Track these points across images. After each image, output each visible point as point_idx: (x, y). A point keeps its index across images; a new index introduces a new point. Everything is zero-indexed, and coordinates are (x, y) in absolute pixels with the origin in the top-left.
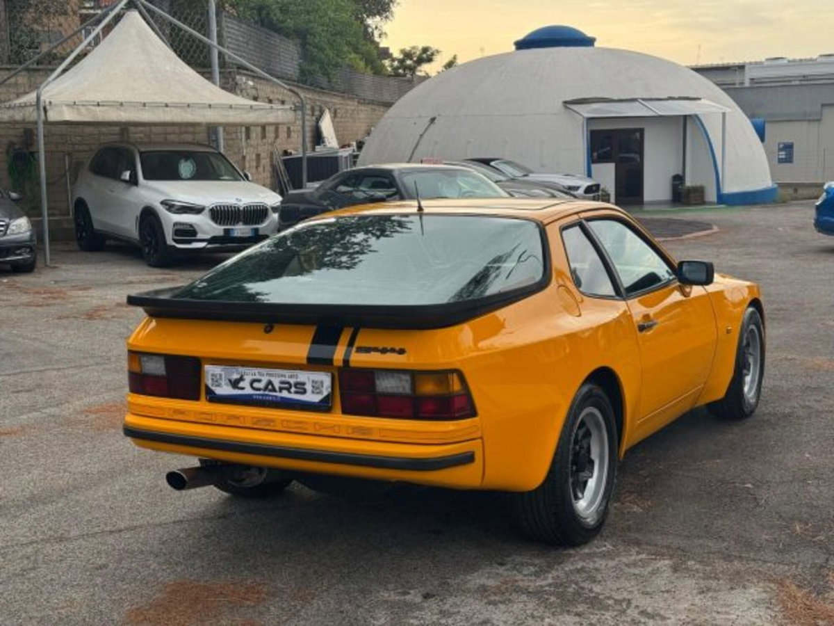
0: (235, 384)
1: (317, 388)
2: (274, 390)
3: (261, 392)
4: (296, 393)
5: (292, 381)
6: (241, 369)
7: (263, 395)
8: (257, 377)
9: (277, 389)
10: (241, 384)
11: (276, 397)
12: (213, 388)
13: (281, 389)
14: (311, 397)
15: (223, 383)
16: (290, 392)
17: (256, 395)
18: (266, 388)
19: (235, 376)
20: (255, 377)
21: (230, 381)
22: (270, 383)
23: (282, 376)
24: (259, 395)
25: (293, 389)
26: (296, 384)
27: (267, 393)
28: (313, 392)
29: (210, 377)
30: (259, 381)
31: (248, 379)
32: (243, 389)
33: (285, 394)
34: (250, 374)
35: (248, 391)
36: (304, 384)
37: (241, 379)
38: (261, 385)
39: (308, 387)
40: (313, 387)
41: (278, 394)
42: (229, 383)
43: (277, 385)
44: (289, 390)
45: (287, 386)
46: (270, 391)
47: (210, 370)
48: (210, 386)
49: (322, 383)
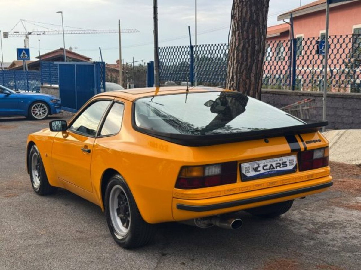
0: (256, 170)
1: (291, 162)
2: (273, 168)
3: (268, 170)
4: (283, 167)
5: (281, 162)
6: (258, 162)
7: (268, 172)
8: (266, 164)
9: (275, 167)
10: (259, 169)
11: (275, 171)
12: (246, 174)
13: (276, 167)
14: (290, 167)
15: (250, 170)
16: (280, 167)
17: (266, 172)
18: (270, 168)
19: (256, 166)
20: (264, 164)
21: (253, 169)
22: (271, 165)
23: (276, 161)
24: (267, 172)
25: (282, 166)
26: (283, 163)
27: (270, 170)
28: (290, 165)
29: (244, 169)
30: (266, 166)
31: (261, 166)
32: (259, 171)
33: (278, 169)
34: (262, 163)
35: (262, 171)
36: (286, 162)
37: (259, 167)
38: (268, 167)
39: (288, 163)
40: (290, 162)
41: (276, 169)
42: (253, 170)
43: (274, 166)
44: (280, 166)
45: (279, 165)
46: (272, 169)
47: (244, 165)
48: (244, 173)
49: (293, 160)
